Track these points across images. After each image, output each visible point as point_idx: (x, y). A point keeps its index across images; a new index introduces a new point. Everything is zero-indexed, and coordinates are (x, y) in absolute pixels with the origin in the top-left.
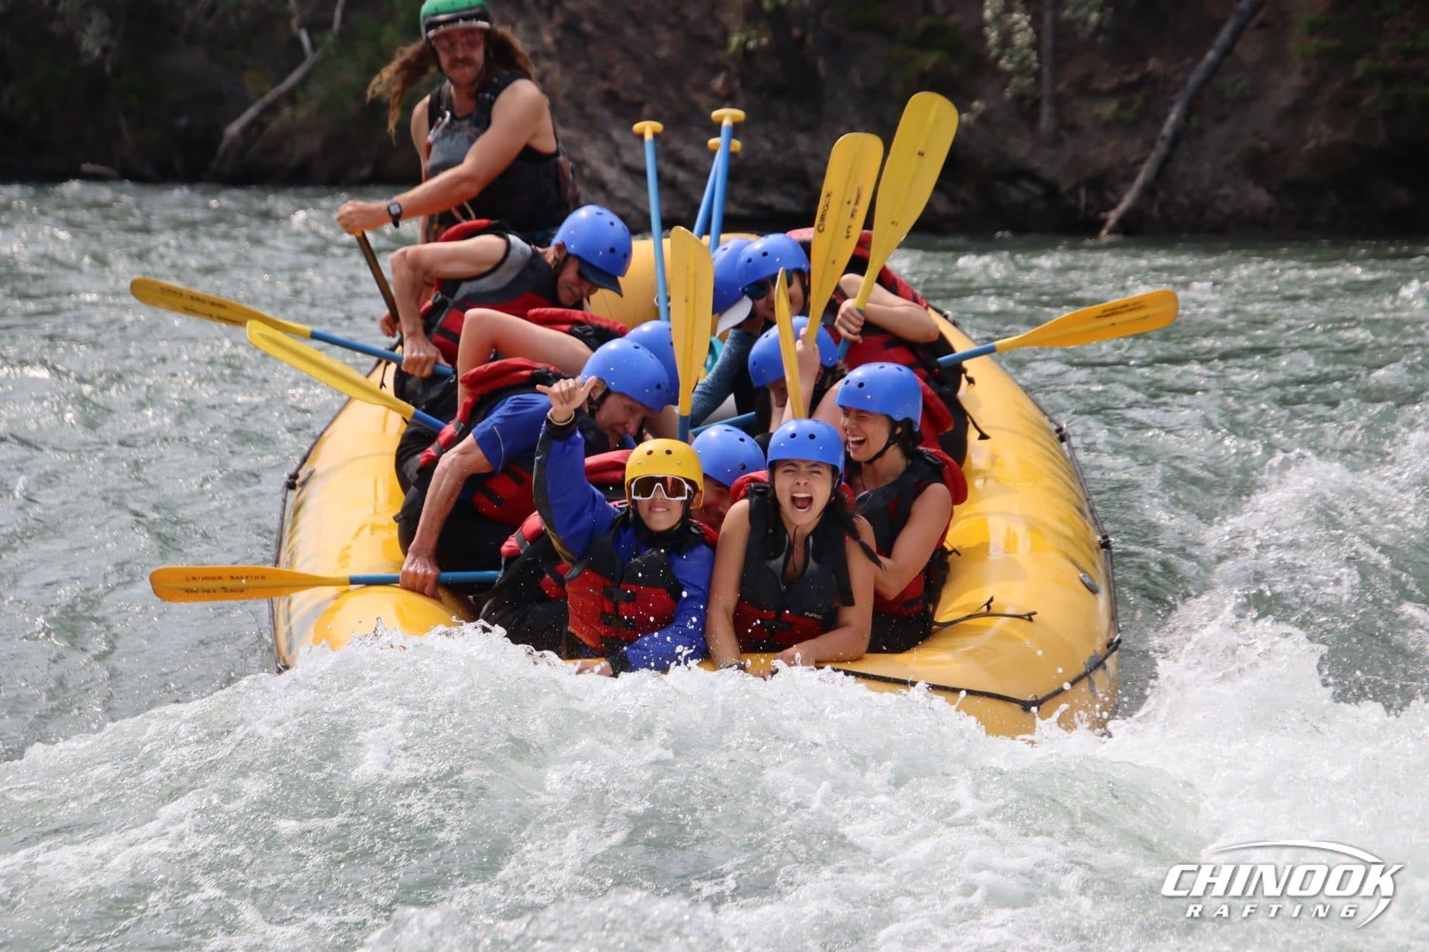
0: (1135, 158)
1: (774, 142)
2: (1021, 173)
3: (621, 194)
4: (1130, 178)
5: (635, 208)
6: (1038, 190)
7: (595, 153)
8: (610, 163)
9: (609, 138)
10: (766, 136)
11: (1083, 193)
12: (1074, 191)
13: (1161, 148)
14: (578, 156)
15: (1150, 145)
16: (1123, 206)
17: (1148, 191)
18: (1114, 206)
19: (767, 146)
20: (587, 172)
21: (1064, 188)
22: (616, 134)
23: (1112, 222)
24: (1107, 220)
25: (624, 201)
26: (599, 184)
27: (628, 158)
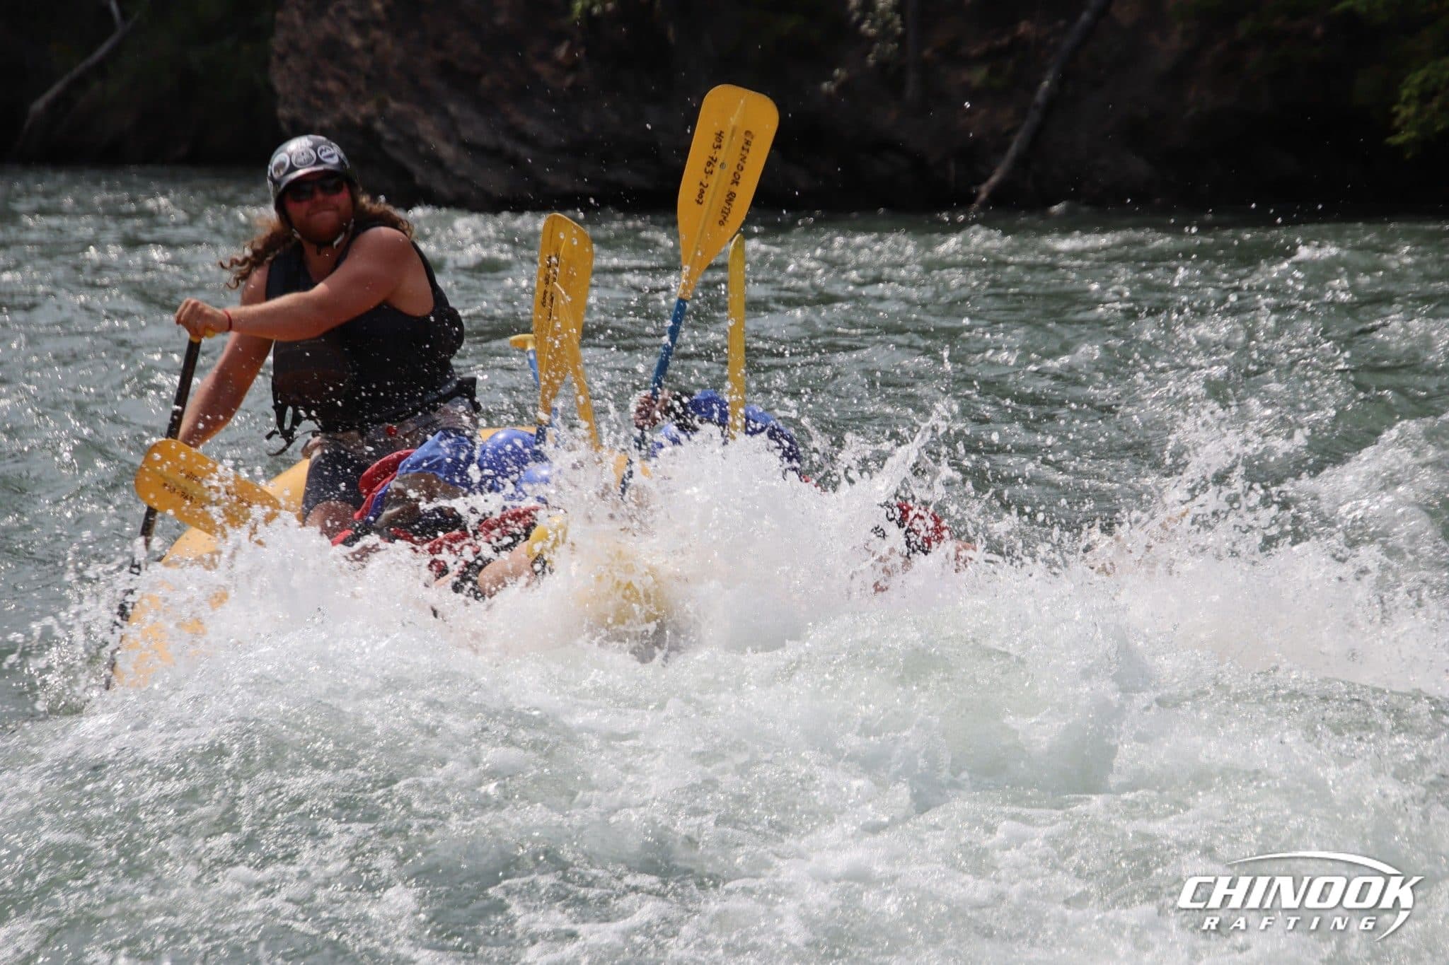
0: (1006, 127)
2: (886, 145)
3: (460, 172)
4: (1002, 149)
5: (474, 186)
6: (904, 163)
7: (431, 128)
9: (445, 112)
12: (942, 164)
13: (1034, 117)
15: (1024, 115)
16: (994, 179)
17: (1022, 162)
18: (985, 179)
19: (615, 118)
20: (422, 149)
21: (932, 160)
22: (453, 108)
23: (983, 196)
24: (978, 194)
25: (462, 179)
26: (436, 162)
27: (467, 133)
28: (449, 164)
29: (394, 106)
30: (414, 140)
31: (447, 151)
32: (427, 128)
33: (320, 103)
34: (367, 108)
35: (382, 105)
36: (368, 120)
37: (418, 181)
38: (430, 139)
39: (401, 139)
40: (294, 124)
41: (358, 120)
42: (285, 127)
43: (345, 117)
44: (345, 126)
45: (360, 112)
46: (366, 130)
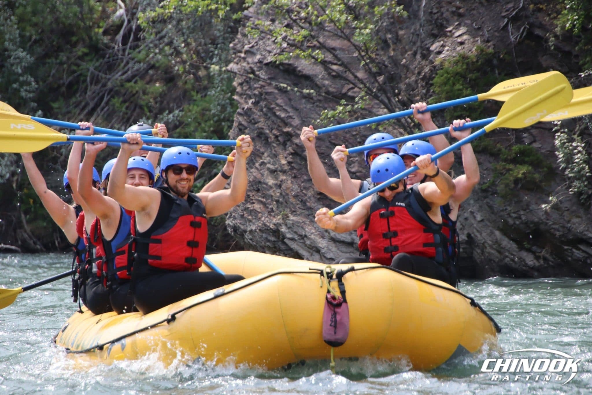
8: (322, 237)
14: (303, 233)
28: (323, 251)
29: (292, 218)
30: (303, 237)
31: (322, 243)
32: (311, 231)
33: (250, 217)
34: (277, 219)
35: (285, 218)
36: (277, 225)
38: (313, 237)
39: (296, 237)
40: (235, 229)
41: (272, 226)
42: (230, 230)
43: (265, 225)
44: (265, 229)
45: (272, 222)
46: (276, 232)
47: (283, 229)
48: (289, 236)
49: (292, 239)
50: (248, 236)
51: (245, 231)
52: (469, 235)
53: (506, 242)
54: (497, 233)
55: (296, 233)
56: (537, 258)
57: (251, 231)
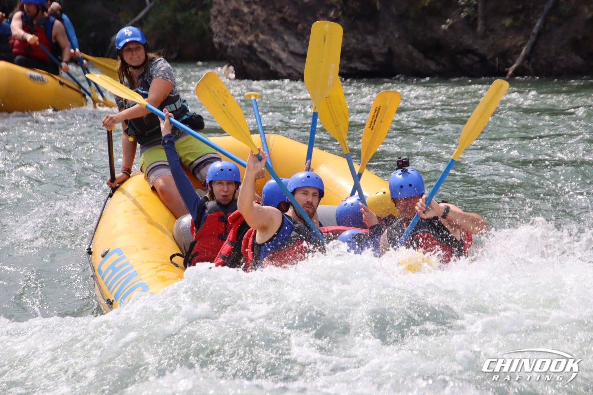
0: (520, 44)
1: (357, 39)
2: (469, 51)
3: (289, 64)
4: (519, 52)
5: (295, 70)
6: (476, 59)
7: (277, 46)
8: (284, 50)
9: (283, 39)
10: (354, 37)
11: (497, 59)
12: (493, 59)
13: (533, 38)
14: (269, 48)
15: (528, 38)
16: (514, 66)
17: (527, 58)
18: (512, 65)
19: (354, 41)
20: (273, 55)
21: (488, 57)
22: (286, 37)
23: (510, 72)
24: (507, 72)
25: (290, 67)
26: (279, 60)
27: (291, 48)
28: (284, 61)
29: (262, 37)
30: (270, 51)
31: (284, 56)
32: (275, 46)
33: (231, 36)
34: (251, 38)
35: (257, 36)
36: (251, 42)
37: (271, 68)
38: (277, 50)
39: (265, 51)
40: (220, 44)
41: (247, 43)
42: (216, 46)
43: (241, 42)
44: (242, 45)
45: (248, 39)
46: (250, 47)
47: (255, 45)
48: (259, 50)
49: (262, 52)
50: (229, 50)
51: (227, 47)
52: (390, 49)
53: (416, 54)
54: (410, 47)
55: (264, 48)
56: (438, 64)
57: (232, 47)
